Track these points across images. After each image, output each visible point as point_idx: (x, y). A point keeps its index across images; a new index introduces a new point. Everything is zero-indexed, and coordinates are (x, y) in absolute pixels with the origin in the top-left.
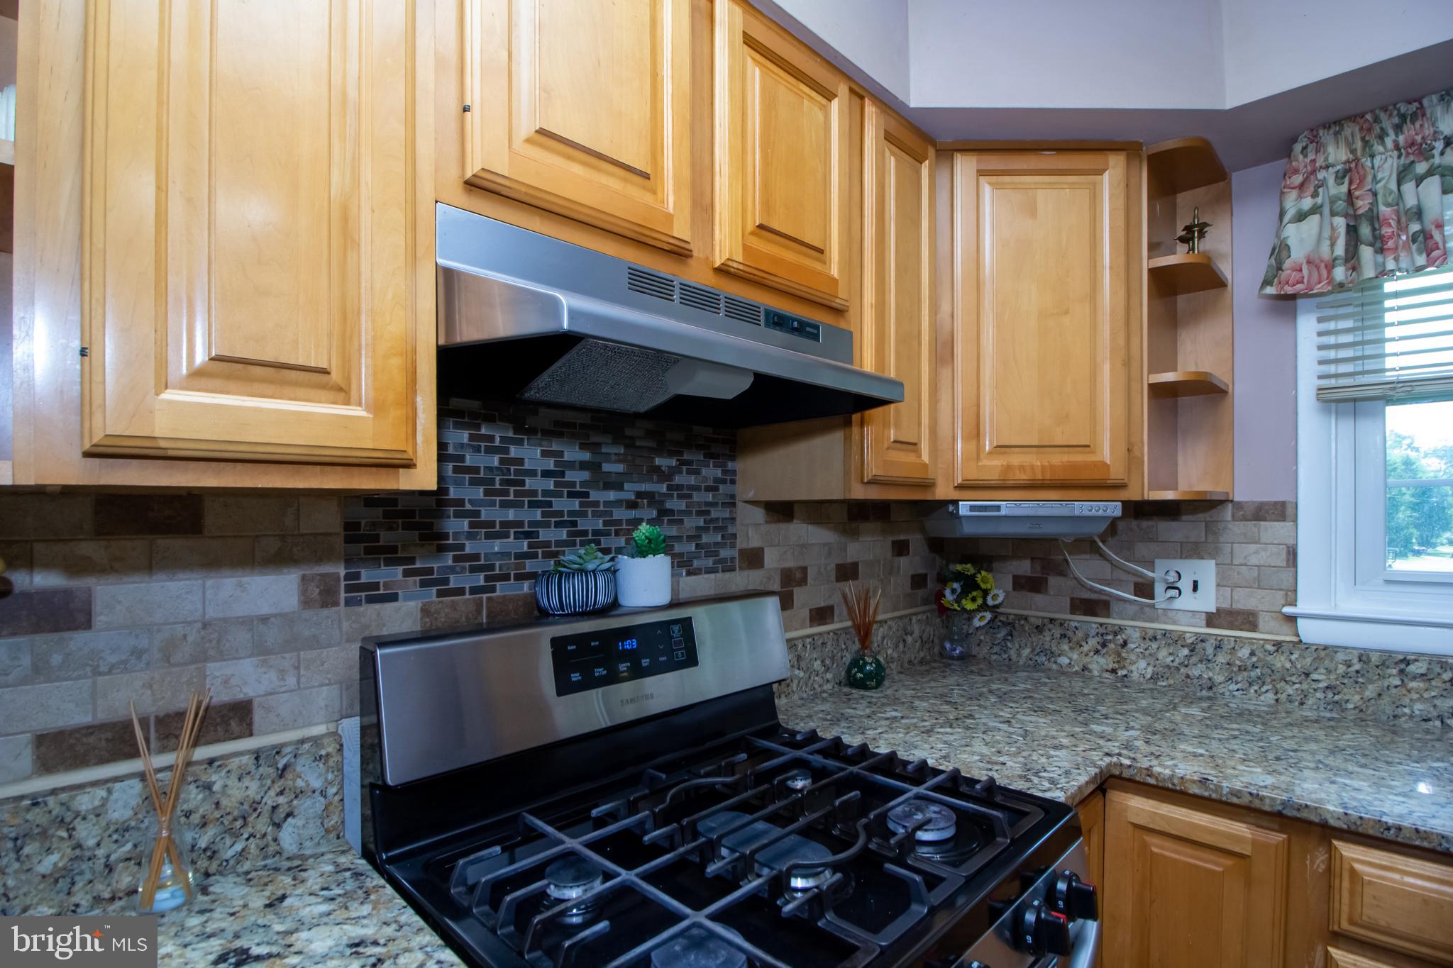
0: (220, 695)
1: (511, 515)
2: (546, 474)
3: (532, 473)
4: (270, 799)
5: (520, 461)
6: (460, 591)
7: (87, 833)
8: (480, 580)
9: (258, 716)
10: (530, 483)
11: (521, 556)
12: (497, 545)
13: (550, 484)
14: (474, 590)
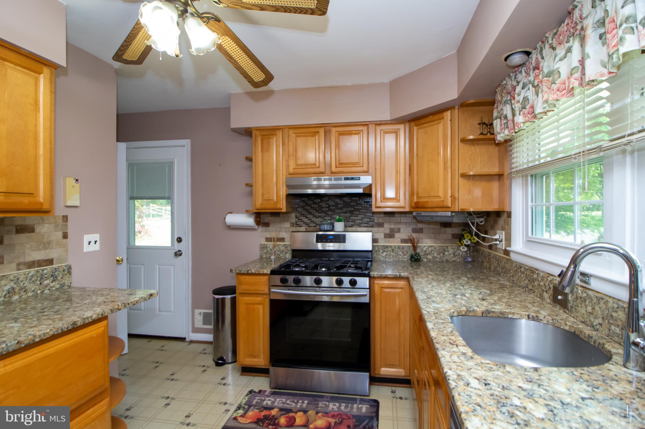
0: (281, 236)
1: (320, 215)
2: (326, 207)
3: (324, 208)
4: (285, 250)
5: (321, 206)
6: (311, 226)
7: (268, 249)
8: (314, 225)
9: (285, 240)
10: (323, 209)
11: (321, 221)
12: (317, 219)
13: (327, 209)
14: (314, 226)
